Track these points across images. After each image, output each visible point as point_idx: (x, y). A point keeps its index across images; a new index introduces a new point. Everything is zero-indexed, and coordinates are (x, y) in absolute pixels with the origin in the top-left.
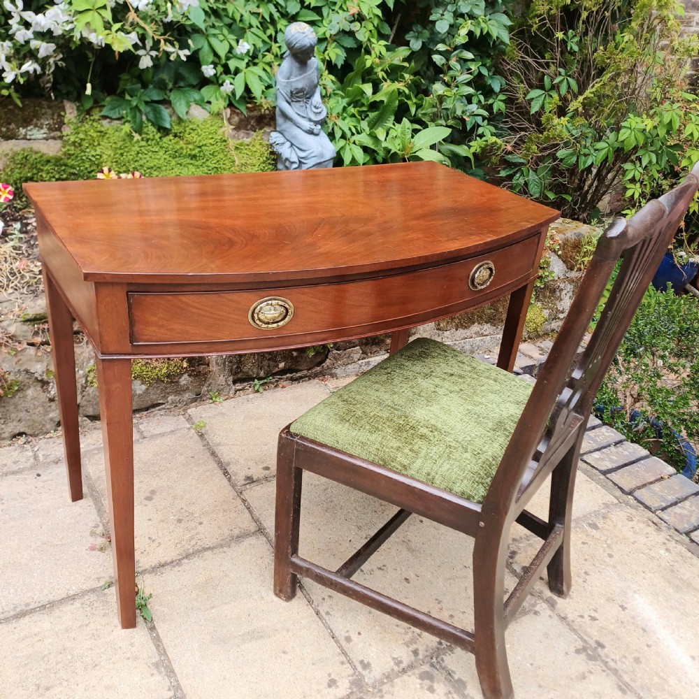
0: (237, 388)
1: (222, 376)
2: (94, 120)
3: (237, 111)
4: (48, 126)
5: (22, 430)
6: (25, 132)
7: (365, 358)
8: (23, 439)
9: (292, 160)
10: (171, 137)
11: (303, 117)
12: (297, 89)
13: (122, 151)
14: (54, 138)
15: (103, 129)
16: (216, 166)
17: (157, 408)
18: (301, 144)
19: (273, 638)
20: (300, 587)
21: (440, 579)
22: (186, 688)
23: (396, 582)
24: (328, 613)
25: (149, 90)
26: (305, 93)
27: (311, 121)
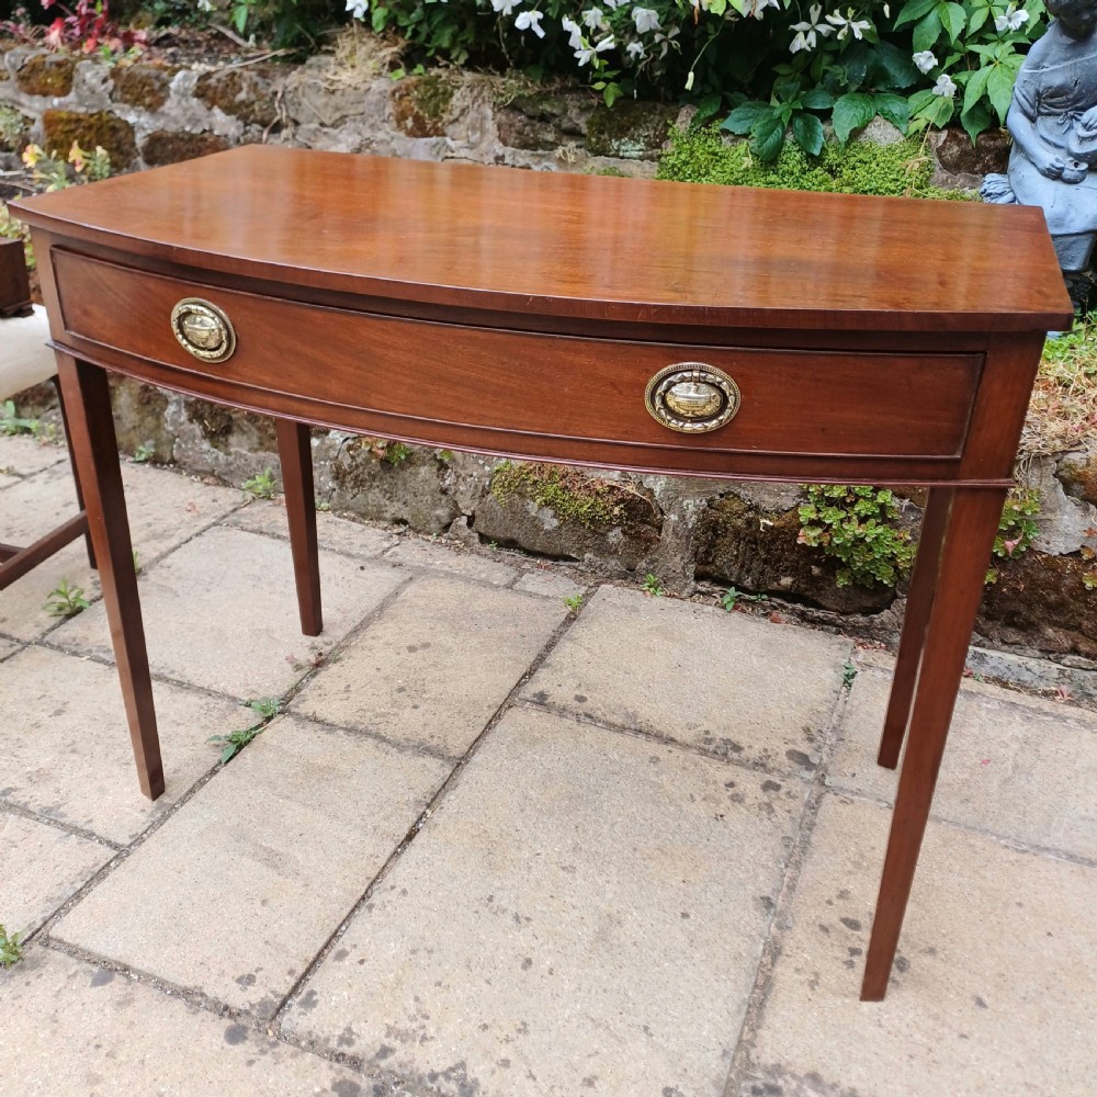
0: (699, 588)
1: (679, 556)
2: (709, 134)
3: (961, 136)
4: (646, 140)
5: (405, 517)
6: (618, 146)
7: (983, 646)
8: (402, 528)
10: (818, 171)
11: (1057, 146)
12: (1050, 88)
14: (652, 159)
15: (718, 150)
17: (567, 563)
18: (1026, 196)
19: (281, 879)
20: (395, 855)
21: (578, 1006)
22: (143, 848)
23: (510, 952)
24: (371, 907)
25: (812, 92)
26: (1070, 96)
27: (1070, 154)
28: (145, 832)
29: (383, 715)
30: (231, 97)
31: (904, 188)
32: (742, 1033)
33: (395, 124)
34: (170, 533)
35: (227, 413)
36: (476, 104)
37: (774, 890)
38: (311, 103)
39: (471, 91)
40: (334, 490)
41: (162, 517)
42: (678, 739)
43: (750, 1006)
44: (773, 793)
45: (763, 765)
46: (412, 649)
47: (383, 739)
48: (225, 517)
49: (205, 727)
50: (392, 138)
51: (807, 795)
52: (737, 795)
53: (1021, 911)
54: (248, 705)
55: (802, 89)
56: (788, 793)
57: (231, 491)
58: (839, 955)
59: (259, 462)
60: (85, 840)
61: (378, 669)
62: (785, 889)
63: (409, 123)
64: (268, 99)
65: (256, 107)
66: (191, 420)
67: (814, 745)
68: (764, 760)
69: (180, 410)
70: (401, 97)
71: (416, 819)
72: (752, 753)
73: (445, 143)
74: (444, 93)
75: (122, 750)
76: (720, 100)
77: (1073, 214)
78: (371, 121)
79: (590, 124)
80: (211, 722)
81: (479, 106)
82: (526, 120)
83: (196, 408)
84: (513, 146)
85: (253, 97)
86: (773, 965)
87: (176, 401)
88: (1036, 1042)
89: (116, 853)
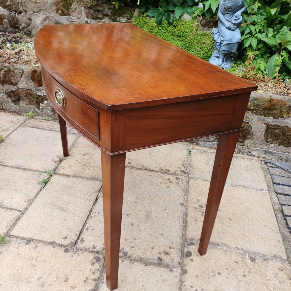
2: (143, 16)
3: (205, 18)
4: (127, 18)
6: (119, 19)
9: (217, 41)
10: (172, 26)
11: (229, 21)
12: (228, 7)
13: (151, 30)
14: (128, 22)
15: (146, 21)
16: (189, 42)
18: (223, 34)
19: (67, 214)
20: (94, 204)
21: (146, 232)
22: (28, 211)
23: (127, 223)
24: (91, 217)
25: (169, 6)
26: (232, 9)
27: (232, 23)
28: (27, 207)
29: (81, 172)
30: (5, 3)
31: (192, 31)
32: (183, 233)
33: (56, 12)
34: (8, 129)
35: (18, 95)
36: (79, 7)
37: (183, 201)
38: (30, 6)
39: (78, 3)
40: (52, 115)
41: (4, 125)
42: (154, 170)
43: (183, 227)
44: (179, 180)
45: (175, 174)
46: (84, 155)
47: (83, 178)
48: (22, 124)
49: (35, 179)
50: (55, 16)
51: (186, 180)
52: (171, 181)
53: (235, 199)
54: (45, 172)
55: (166, 5)
56: (182, 180)
57: (22, 117)
58: (200, 213)
59: (29, 108)
60: (11, 211)
61: (77, 161)
62: (185, 201)
63: (60, 12)
64: (17, 4)
65: (13, 6)
66: (8, 98)
67: (185, 168)
68: (175, 173)
69: (4, 95)
70: (57, 4)
71: (97, 196)
72: (172, 171)
73: (71, 18)
74: (70, 3)
75: (14, 187)
76: (145, 7)
77: (234, 38)
78: (49, 11)
79: (111, 13)
80: (36, 178)
81: (80, 7)
82: (93, 12)
83: (9, 94)
84: (90, 19)
85: (12, 3)
86: (186, 217)
87: (2, 92)
88: (243, 226)
89: (21, 213)
